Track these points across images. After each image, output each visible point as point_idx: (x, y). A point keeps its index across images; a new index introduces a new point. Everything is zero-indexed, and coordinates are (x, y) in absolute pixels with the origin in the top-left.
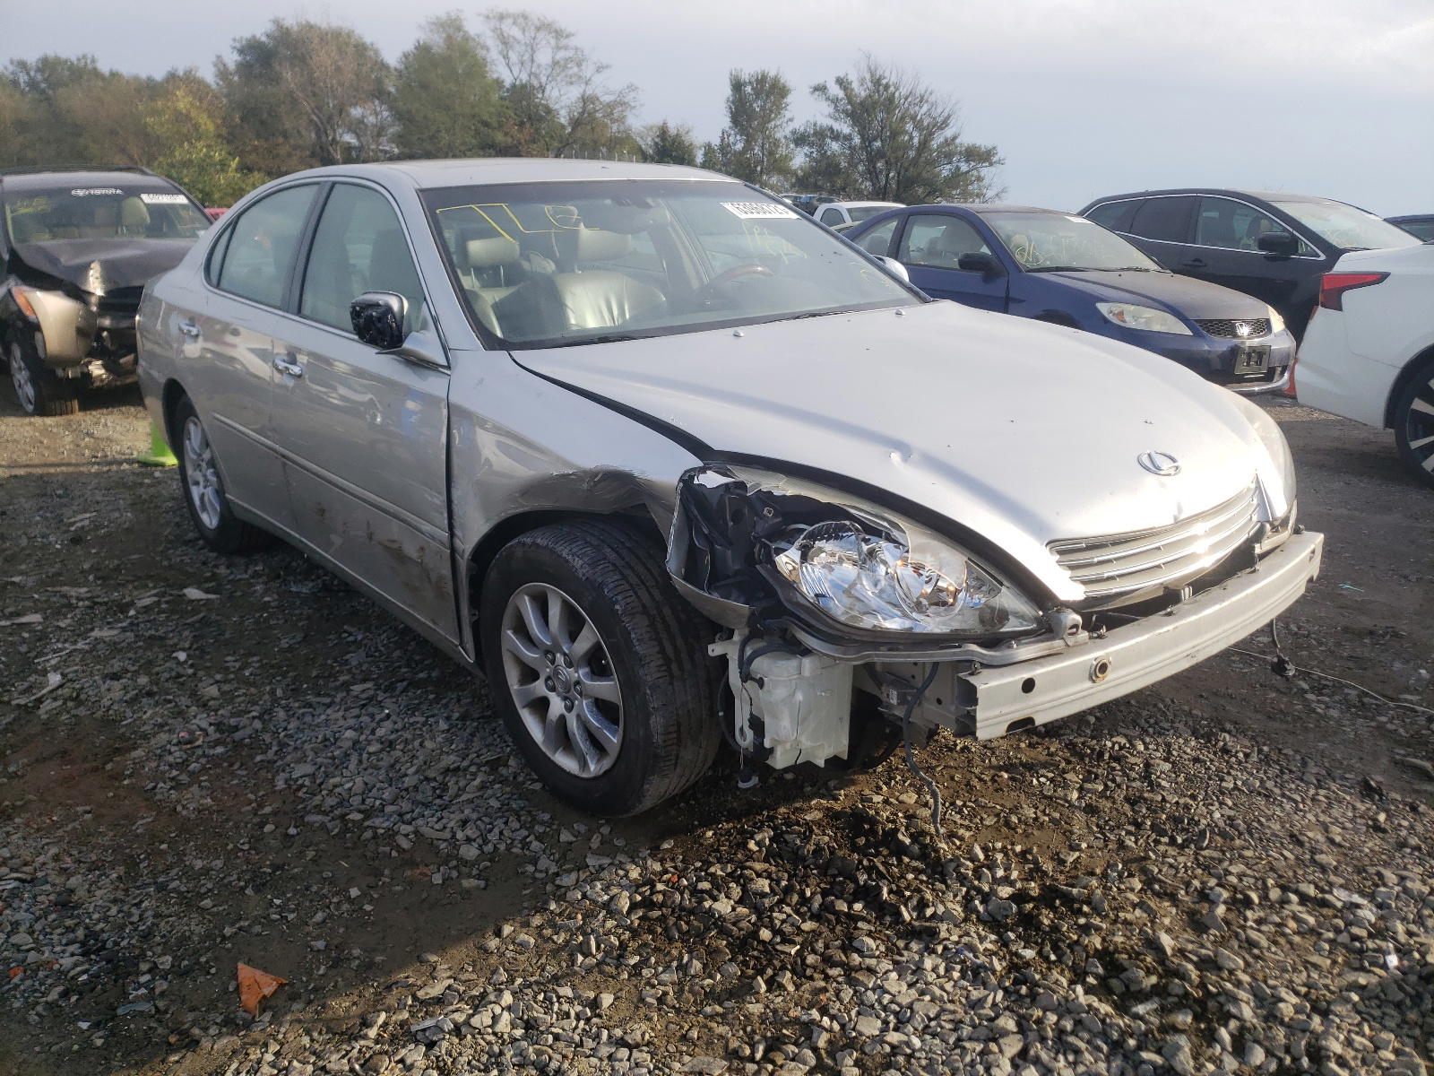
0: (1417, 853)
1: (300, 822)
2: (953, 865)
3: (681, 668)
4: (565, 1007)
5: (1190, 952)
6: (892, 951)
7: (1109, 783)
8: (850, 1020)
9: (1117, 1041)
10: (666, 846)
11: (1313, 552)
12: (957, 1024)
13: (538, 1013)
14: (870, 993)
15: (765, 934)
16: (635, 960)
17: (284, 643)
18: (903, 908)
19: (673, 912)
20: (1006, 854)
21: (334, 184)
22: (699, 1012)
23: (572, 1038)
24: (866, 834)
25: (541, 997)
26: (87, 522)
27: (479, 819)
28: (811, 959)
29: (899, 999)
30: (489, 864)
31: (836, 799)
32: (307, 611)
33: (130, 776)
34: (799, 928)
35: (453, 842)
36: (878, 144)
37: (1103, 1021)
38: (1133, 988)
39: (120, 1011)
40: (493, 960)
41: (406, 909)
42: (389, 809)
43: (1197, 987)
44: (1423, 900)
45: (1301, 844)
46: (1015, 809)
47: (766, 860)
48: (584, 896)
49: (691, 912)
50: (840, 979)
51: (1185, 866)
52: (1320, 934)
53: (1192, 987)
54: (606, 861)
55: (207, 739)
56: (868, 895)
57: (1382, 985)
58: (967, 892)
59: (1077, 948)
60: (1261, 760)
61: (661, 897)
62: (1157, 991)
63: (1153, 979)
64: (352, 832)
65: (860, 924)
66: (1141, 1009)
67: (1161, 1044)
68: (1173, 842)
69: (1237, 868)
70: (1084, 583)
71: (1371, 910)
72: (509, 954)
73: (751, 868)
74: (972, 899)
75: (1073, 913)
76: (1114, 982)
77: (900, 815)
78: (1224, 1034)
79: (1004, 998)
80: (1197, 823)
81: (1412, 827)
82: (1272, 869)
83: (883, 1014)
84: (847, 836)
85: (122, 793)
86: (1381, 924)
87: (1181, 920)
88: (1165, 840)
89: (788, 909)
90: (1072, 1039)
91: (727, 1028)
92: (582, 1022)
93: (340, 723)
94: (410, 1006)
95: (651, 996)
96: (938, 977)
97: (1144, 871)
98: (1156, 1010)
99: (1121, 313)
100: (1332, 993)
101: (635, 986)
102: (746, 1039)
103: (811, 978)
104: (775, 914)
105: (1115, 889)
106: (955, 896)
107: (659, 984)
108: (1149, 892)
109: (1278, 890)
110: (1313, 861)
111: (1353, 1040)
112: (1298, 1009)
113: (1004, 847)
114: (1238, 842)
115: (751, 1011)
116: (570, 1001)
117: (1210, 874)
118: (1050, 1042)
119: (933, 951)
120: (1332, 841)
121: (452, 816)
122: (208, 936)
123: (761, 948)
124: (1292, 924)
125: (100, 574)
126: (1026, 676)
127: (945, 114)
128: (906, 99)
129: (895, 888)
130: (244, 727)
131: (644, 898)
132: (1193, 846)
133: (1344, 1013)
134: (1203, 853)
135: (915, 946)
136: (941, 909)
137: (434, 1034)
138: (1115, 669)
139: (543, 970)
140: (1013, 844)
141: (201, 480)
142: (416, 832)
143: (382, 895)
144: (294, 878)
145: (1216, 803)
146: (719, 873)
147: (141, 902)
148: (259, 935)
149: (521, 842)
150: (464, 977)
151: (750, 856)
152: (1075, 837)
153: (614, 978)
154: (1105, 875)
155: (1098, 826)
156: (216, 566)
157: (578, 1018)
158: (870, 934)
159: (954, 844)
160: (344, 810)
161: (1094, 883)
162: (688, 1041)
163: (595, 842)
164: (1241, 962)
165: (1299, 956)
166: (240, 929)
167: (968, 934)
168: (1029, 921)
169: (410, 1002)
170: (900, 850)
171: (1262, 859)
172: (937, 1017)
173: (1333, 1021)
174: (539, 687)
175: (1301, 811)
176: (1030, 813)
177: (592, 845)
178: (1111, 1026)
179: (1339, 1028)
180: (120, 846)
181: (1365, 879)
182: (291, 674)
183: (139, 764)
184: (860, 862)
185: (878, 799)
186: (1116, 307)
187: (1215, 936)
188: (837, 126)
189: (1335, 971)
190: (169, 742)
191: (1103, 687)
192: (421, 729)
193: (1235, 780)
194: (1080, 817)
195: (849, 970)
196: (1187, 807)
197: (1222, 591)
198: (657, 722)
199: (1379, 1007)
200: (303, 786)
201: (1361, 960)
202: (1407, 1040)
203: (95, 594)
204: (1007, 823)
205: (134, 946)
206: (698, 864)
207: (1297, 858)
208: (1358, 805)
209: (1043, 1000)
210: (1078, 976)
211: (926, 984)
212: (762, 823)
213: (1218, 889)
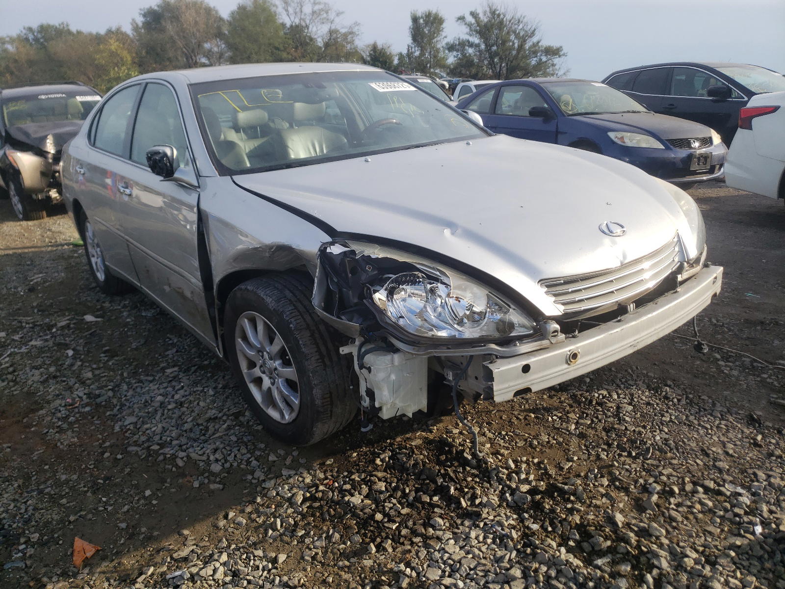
0: (779, 460)
1: (125, 452)
2: (495, 472)
3: (331, 360)
4: (257, 563)
5: (633, 525)
6: (453, 526)
7: (594, 419)
8: (423, 570)
9: (582, 583)
10: (328, 462)
11: (716, 278)
12: (486, 573)
13: (241, 567)
14: (436, 553)
15: (379, 517)
16: (301, 533)
17: (134, 345)
18: (462, 499)
19: (327, 503)
20: (528, 464)
21: (147, 84)
22: (335, 565)
23: (258, 582)
24: (446, 453)
25: (244, 557)
26: (39, 279)
27: (224, 448)
28: (404, 532)
29: (453, 557)
30: (226, 475)
31: (431, 432)
32: (149, 326)
33: (35, 426)
34: (399, 512)
35: (208, 462)
36: (495, 48)
37: (574, 571)
38: (596, 548)
39: (6, 567)
40: (221, 533)
41: (176, 502)
42: (175, 442)
43: (635, 548)
44: (781, 490)
45: (707, 455)
46: (536, 437)
47: (385, 471)
48: (278, 494)
49: (338, 503)
50: (420, 544)
51: (636, 471)
52: (715, 513)
53: (631, 547)
54: (292, 472)
55: (82, 403)
56: (442, 491)
57: (751, 546)
58: (503, 489)
59: (565, 523)
60: (687, 403)
61: (320, 494)
62: (611, 550)
63: (609, 543)
64: (153, 456)
65: (436, 510)
66: (599, 562)
67: (609, 585)
68: (630, 455)
69: (668, 471)
70: (564, 304)
71: (748, 497)
72: (230, 530)
73: (376, 476)
74: (505, 492)
75: (564, 500)
76: (585, 545)
77: (468, 441)
78: (649, 578)
79: (516, 556)
80: (645, 443)
81: (778, 443)
82: (689, 471)
83: (443, 566)
84: (435, 454)
85: (30, 435)
86: (753, 506)
87: (630, 504)
88: (625, 454)
89: (394, 501)
90: (554, 582)
91: (350, 575)
92: (266, 572)
93: (155, 392)
94: (169, 563)
95: (308, 556)
96: (479, 542)
97: (610, 474)
98: (609, 562)
99: (622, 138)
100: (719, 550)
101: (300, 549)
102: (360, 582)
103: (403, 544)
104: (386, 504)
105: (592, 485)
106: (495, 491)
107: (314, 548)
108: (612, 487)
109: (691, 484)
110: (714, 466)
111: (729, 582)
112: (697, 562)
113: (528, 460)
114: (669, 455)
115: (365, 564)
116: (261, 559)
117: (650, 475)
118: (541, 584)
119: (478, 526)
120: (727, 453)
121: (209, 446)
122: (62, 521)
123: (375, 525)
124: (698, 506)
125: (42, 308)
126: (524, 363)
127: (533, 29)
128: (510, 21)
129: (458, 486)
130: (103, 395)
131: (311, 496)
132: (641, 458)
133: (725, 564)
134: (647, 462)
135: (467, 523)
136: (485, 499)
137: (179, 581)
138: (582, 357)
139: (248, 540)
140: (533, 458)
141: (95, 254)
142: (188, 456)
143: (163, 495)
144: (116, 485)
145: (658, 431)
146: (357, 479)
147: (28, 501)
148: (90, 520)
149: (246, 461)
150: (201, 544)
151: (376, 468)
152: (571, 453)
153: (288, 544)
154: (586, 476)
155: (585, 446)
156: (104, 302)
157: (263, 570)
158: (441, 516)
159: (497, 458)
160: (150, 444)
161: (579, 482)
162: (326, 583)
163: (288, 461)
164: (664, 532)
165: (700, 527)
166: (80, 516)
167: (499, 515)
168: (537, 506)
169: (169, 560)
170: (465, 463)
171: (683, 465)
172: (475, 568)
173: (718, 569)
174: (257, 372)
175: (709, 434)
176: (545, 438)
177: (286, 463)
178: (579, 574)
179: (721, 573)
180: (23, 468)
181: (746, 477)
182: (134, 364)
183: (42, 418)
184: (439, 471)
185: (456, 431)
186: (619, 134)
187: (650, 514)
188: (471, 39)
189: (722, 537)
190: (60, 405)
191: (575, 368)
192: (199, 395)
193: (671, 415)
194: (575, 440)
195: (426, 538)
196: (640, 433)
197: (655, 305)
198: (317, 392)
199: (748, 559)
200: (129, 429)
201: (739, 529)
202: (763, 581)
203: (36, 320)
204: (531, 445)
205: (19, 527)
206: (346, 474)
207: (705, 464)
208: (745, 430)
209: (539, 557)
210: (563, 542)
211: (471, 547)
212: (386, 447)
213: (655, 485)
